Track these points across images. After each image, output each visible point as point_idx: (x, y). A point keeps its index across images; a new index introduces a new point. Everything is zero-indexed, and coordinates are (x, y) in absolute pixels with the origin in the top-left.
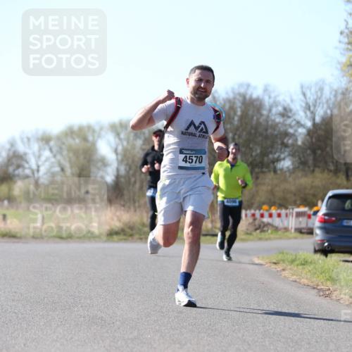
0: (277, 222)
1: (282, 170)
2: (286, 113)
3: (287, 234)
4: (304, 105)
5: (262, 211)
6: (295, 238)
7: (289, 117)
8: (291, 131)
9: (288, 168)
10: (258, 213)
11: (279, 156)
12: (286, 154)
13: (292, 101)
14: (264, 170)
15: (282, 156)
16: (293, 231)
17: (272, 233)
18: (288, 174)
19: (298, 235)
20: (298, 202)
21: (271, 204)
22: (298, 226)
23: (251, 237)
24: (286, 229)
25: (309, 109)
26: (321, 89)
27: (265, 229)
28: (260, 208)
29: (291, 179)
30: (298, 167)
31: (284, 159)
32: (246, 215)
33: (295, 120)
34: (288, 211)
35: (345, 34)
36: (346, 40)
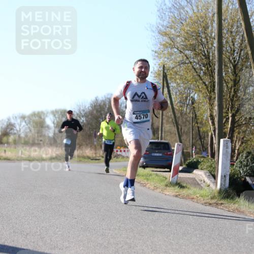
0: (123, 154)
5: (117, 149)
10: (115, 150)
17: (121, 159)
21: (121, 146)
27: (118, 157)
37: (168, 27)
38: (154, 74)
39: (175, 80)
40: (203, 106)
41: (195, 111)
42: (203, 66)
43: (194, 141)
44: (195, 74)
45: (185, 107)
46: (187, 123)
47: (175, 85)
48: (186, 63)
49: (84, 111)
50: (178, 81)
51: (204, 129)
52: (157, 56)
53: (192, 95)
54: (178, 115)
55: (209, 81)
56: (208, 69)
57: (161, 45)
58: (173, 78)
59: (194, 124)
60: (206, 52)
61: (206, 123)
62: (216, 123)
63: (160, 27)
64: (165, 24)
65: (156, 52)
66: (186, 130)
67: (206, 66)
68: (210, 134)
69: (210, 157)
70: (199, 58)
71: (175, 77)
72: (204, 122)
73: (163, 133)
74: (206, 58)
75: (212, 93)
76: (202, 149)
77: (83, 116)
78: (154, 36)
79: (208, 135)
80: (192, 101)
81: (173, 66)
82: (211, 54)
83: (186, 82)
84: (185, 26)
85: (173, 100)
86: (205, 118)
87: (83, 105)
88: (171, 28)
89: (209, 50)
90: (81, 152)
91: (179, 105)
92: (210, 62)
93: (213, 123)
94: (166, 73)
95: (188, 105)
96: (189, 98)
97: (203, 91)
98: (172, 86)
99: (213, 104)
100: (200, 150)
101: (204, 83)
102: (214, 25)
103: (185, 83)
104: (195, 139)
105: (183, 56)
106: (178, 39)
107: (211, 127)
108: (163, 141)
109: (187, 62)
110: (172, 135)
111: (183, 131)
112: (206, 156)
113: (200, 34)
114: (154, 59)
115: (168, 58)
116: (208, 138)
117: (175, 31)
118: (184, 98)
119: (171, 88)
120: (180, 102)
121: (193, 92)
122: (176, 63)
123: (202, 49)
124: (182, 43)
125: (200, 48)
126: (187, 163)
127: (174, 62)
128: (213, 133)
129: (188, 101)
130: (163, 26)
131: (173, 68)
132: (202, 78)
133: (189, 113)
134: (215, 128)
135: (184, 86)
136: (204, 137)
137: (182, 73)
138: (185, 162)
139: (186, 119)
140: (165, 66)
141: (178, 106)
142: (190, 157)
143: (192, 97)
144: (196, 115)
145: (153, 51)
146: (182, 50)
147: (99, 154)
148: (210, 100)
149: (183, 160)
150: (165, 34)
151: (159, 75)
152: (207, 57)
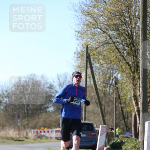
0: (47, 134)
1: (49, 112)
2: (51, 87)
3: (52, 140)
4: (59, 83)
5: (40, 130)
6: (55, 142)
7: (52, 89)
8: (53, 95)
9: (52, 111)
10: (39, 131)
11: (48, 106)
12: (51, 105)
13: (54, 82)
14: (42, 112)
15: (50, 106)
16: (54, 138)
17: (45, 140)
18: (52, 114)
19: (56, 140)
20: (56, 126)
21: (45, 127)
22: (56, 136)
23: (36, 141)
24: (51, 138)
25: (61, 86)
26: (66, 77)
27: (42, 138)
28: (40, 129)
29: (53, 116)
30: (56, 111)
31: (50, 107)
32: (34, 132)
33: (55, 90)
34: (52, 130)
35: (76, 54)
36: (77, 56)
37: (91, 7)
38: (77, 54)
39: (98, 60)
40: (126, 86)
41: (118, 91)
42: (127, 46)
43: (117, 121)
44: (119, 54)
45: (108, 88)
46: (111, 103)
47: (98, 65)
48: (109, 44)
49: (6, 91)
50: (101, 61)
51: (128, 110)
52: (81, 36)
53: (115, 75)
54: (101, 95)
55: (133, 61)
56: (131, 49)
57: (84, 25)
58: (96, 58)
59: (117, 104)
60: (129, 32)
61: (129, 103)
62: (140, 104)
63: (83, 6)
64: (88, 4)
65: (79, 32)
66: (110, 109)
67: (130, 47)
68: (133, 114)
69: (133, 137)
70: (122, 38)
71: (99, 57)
72: (127, 102)
73: (87, 113)
74: (129, 38)
75: (136, 73)
76: (125, 129)
77: (6, 97)
78: (77, 16)
79: (131, 115)
80: (115, 81)
81: (97, 47)
82: (134, 34)
83: (110, 62)
84: (108, 5)
85: (96, 80)
86: (128, 98)
87: (6, 85)
88: (94, 8)
89: (132, 30)
90: (4, 133)
91: (102, 85)
92: (133, 41)
93: (137, 104)
94: (89, 54)
95: (111, 85)
96: (112, 78)
97: (127, 72)
98: (96, 66)
99: (136, 84)
100: (124, 130)
101: (128, 63)
102: (138, 3)
103: (109, 64)
104: (119, 119)
105: (106, 36)
106: (101, 18)
107: (135, 107)
108: (87, 122)
109: (110, 42)
110: (96, 115)
111: (106, 111)
112: (130, 136)
113: (123, 13)
114: (78, 39)
115: (91, 39)
116: (131, 117)
117: (98, 10)
118: (107, 78)
119: (94, 69)
120: (104, 82)
121: (116, 72)
122: (100, 43)
123: (126, 29)
124: (105, 23)
125: (123, 28)
126: (110, 144)
127: (97, 42)
128: (137, 113)
129: (111, 81)
130: (86, 5)
131: (96, 49)
132: (126, 58)
133: (112, 94)
134: (138, 108)
135: (107, 66)
136: (128, 117)
137: (105, 53)
138: (108, 143)
139: (109, 99)
140: (89, 46)
141: (101, 87)
142: (113, 137)
143: (115, 77)
144: (119, 96)
145: (76, 31)
146: (105, 30)
147: (23, 135)
148: (133, 81)
149: (107, 141)
150: (88, 14)
151: (82, 55)
152: (131, 37)
